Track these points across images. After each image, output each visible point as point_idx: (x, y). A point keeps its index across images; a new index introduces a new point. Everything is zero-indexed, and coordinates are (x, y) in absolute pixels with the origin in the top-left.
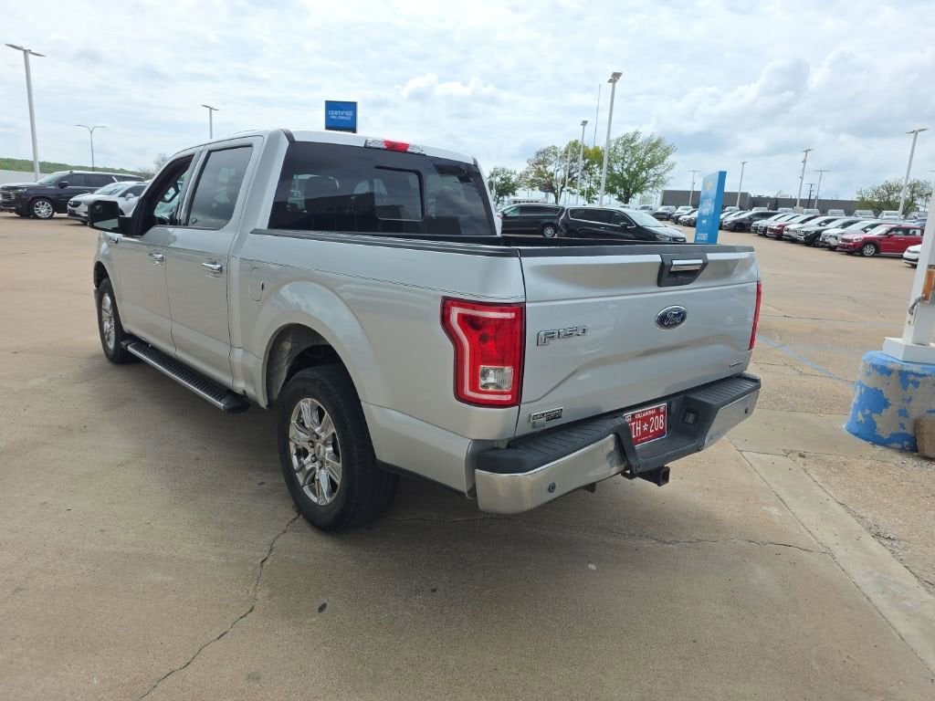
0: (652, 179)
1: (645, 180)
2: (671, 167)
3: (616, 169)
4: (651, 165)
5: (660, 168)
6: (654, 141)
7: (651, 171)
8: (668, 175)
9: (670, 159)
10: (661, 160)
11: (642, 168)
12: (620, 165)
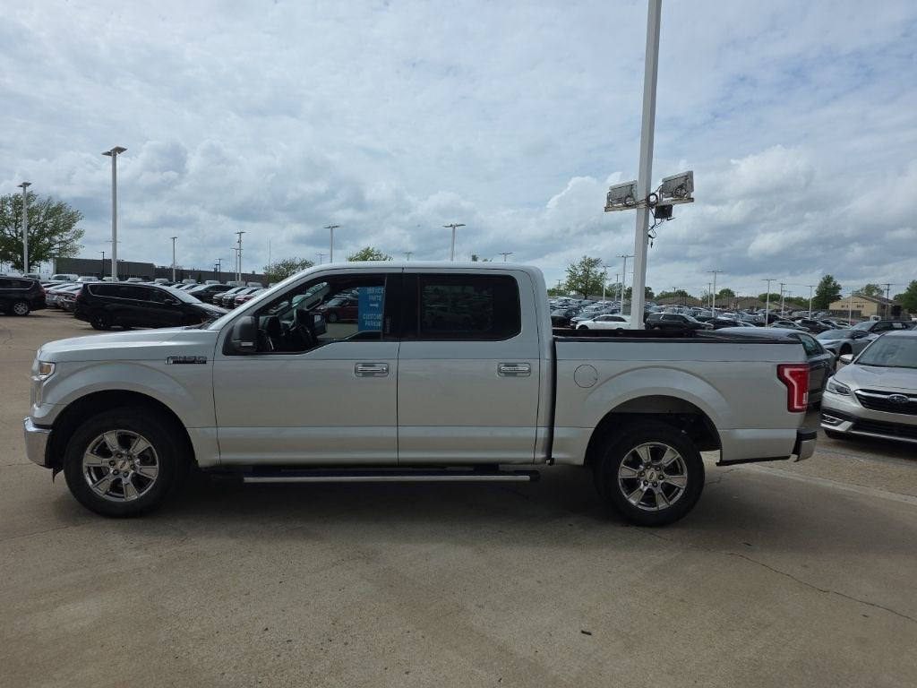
0: (57, 246)
1: (50, 246)
2: (79, 234)
3: (8, 232)
4: (54, 231)
5: (67, 236)
6: (54, 205)
7: (57, 238)
8: (77, 243)
9: (77, 226)
10: (68, 227)
11: (42, 234)
12: (12, 229)
